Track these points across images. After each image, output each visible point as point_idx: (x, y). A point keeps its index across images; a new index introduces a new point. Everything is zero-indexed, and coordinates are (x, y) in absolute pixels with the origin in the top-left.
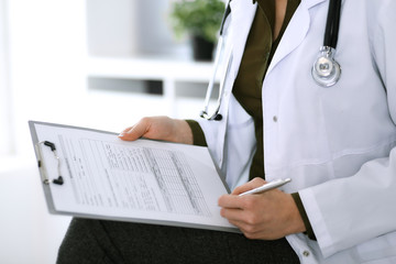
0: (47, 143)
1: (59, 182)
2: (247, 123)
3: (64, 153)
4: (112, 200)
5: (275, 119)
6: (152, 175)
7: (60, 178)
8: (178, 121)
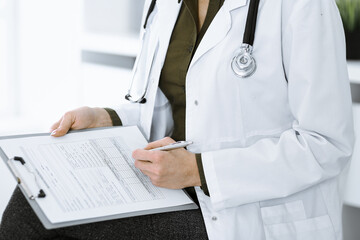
0: (17, 159)
1: (42, 195)
2: (166, 105)
3: (33, 165)
4: (88, 201)
5: (196, 103)
6: (107, 168)
7: (41, 191)
8: (98, 109)
